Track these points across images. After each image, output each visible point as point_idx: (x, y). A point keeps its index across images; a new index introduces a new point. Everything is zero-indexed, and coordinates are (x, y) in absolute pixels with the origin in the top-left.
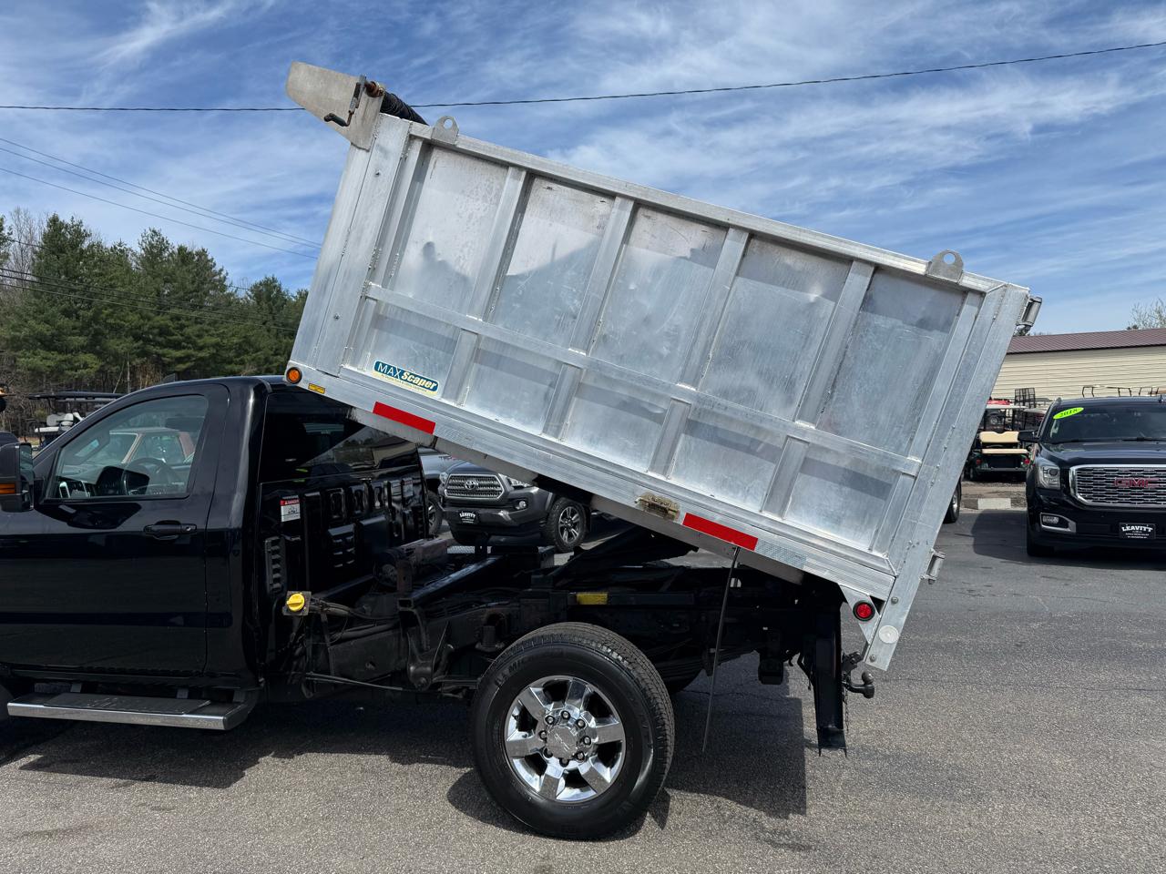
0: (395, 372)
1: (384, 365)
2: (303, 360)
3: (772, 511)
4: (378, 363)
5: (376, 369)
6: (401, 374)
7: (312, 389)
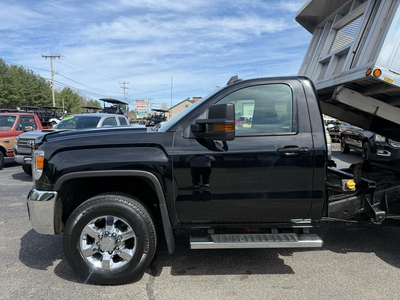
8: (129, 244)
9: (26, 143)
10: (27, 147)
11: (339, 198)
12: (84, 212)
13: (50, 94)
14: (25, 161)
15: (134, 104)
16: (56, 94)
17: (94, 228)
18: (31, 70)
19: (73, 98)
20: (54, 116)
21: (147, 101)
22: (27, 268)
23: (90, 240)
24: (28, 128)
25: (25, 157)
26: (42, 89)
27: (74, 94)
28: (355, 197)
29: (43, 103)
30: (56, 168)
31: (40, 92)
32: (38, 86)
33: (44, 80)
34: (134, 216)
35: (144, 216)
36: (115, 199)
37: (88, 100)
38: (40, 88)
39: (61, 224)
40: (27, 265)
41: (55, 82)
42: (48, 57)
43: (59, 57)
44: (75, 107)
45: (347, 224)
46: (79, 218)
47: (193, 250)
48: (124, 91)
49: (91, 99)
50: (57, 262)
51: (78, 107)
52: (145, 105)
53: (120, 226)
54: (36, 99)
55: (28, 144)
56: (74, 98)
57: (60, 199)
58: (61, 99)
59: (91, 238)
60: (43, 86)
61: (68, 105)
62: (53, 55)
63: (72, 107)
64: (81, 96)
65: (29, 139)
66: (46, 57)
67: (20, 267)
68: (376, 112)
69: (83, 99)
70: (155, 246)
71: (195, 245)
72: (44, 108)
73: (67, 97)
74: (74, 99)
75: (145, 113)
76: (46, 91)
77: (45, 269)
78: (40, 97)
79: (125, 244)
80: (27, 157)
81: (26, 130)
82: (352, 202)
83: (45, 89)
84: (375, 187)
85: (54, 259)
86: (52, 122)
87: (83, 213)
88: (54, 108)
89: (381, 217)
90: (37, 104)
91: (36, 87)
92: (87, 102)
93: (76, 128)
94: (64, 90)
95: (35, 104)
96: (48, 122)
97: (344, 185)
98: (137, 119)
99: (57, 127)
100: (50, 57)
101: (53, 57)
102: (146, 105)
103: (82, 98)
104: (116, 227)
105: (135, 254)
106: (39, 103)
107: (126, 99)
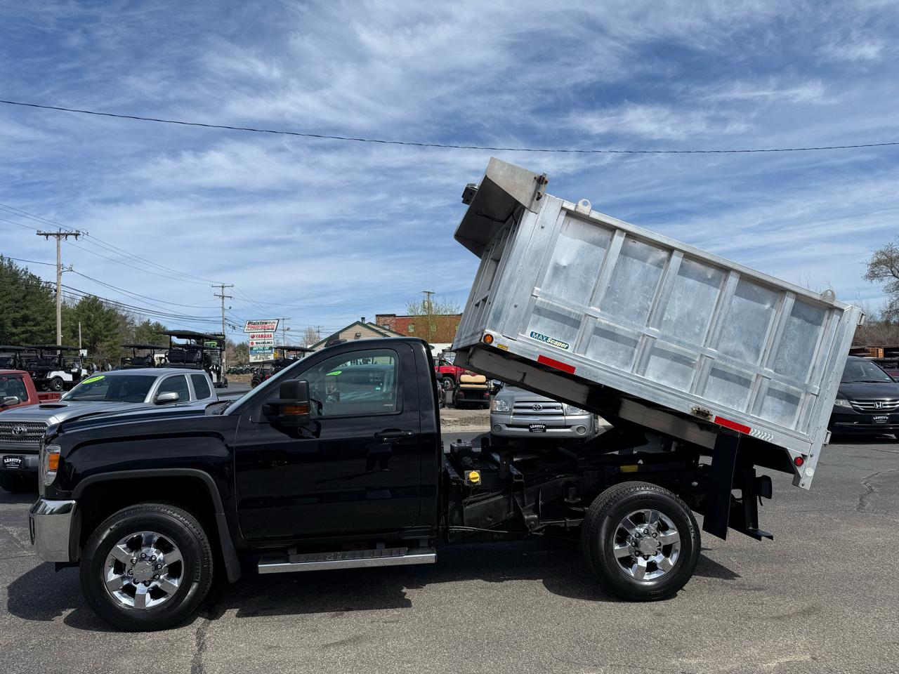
0: (543, 338)
1: (536, 334)
2: (494, 329)
3: (755, 414)
4: (532, 333)
5: (531, 336)
6: (547, 339)
7: (500, 347)
8: (174, 571)
9: (10, 431)
10: (11, 437)
11: (480, 498)
12: (112, 527)
13: (49, 311)
14: (5, 464)
15: (245, 331)
16: (65, 310)
17: (124, 549)
18: (9, 260)
19: (104, 320)
20: (59, 367)
21: (274, 323)
22: (22, 620)
23: (119, 568)
24: (9, 399)
25: (5, 458)
26: (31, 300)
27: (106, 309)
28: (501, 497)
29: (31, 332)
30: (75, 470)
31: (27, 308)
32: (22, 295)
33: (38, 280)
34: (181, 530)
35: (195, 530)
36: (156, 509)
37: (137, 323)
38: (28, 298)
39: (78, 549)
40: (22, 617)
41: (63, 288)
42: (51, 234)
43: (76, 235)
44: (108, 339)
45: (495, 536)
46: (104, 536)
47: (262, 574)
48: (223, 302)
49: (146, 320)
50: (67, 613)
51: (116, 340)
52: (270, 333)
53: (163, 547)
54: (15, 325)
55: (13, 432)
56: (106, 320)
57: (79, 510)
58: (75, 323)
59: (121, 563)
60: (33, 293)
61: (91, 335)
62: (62, 232)
63: (101, 341)
64: (124, 314)
65: (16, 423)
66: (47, 235)
67: (10, 619)
68: (523, 379)
69: (128, 320)
70: (211, 573)
71: (264, 568)
72: (37, 348)
73: (89, 318)
74: (107, 323)
75: (270, 351)
76: (41, 305)
77: (50, 620)
78: (25, 319)
79: (169, 571)
80: (10, 457)
81: (6, 403)
82: (496, 503)
83: (38, 301)
84: (522, 480)
85: (64, 608)
86: (53, 379)
87: (111, 529)
88: (59, 348)
89: (533, 523)
90: (18, 335)
91: (18, 296)
92: (137, 328)
93: (107, 399)
94: (82, 303)
95: (13, 334)
96: (44, 379)
97: (466, 478)
98: (250, 364)
99: (69, 397)
100: (55, 234)
101: (63, 234)
102: (272, 333)
103: (125, 318)
104: (156, 547)
105: (181, 586)
106: (23, 331)
107: (226, 321)
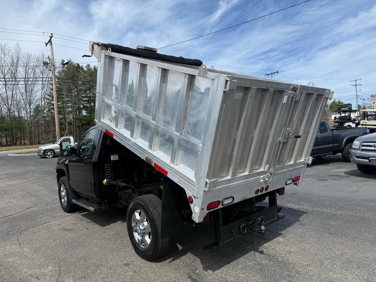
1: (110, 119)
6: (112, 121)
7: (98, 127)
43: (278, 72)
48: (356, 88)
66: (268, 75)
100: (271, 74)
107: (358, 97)
